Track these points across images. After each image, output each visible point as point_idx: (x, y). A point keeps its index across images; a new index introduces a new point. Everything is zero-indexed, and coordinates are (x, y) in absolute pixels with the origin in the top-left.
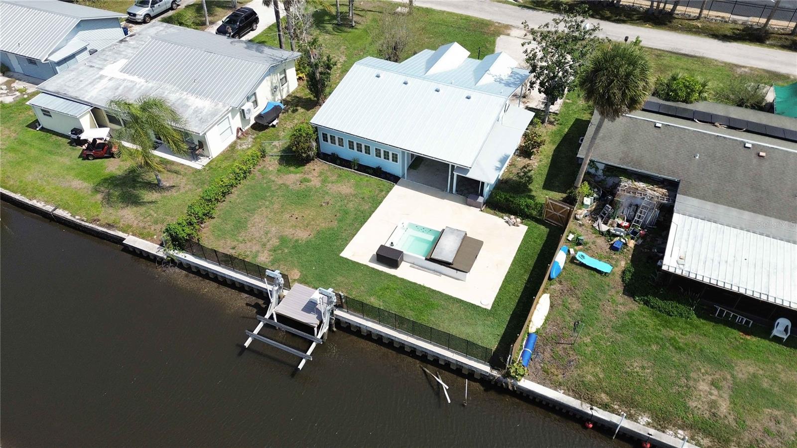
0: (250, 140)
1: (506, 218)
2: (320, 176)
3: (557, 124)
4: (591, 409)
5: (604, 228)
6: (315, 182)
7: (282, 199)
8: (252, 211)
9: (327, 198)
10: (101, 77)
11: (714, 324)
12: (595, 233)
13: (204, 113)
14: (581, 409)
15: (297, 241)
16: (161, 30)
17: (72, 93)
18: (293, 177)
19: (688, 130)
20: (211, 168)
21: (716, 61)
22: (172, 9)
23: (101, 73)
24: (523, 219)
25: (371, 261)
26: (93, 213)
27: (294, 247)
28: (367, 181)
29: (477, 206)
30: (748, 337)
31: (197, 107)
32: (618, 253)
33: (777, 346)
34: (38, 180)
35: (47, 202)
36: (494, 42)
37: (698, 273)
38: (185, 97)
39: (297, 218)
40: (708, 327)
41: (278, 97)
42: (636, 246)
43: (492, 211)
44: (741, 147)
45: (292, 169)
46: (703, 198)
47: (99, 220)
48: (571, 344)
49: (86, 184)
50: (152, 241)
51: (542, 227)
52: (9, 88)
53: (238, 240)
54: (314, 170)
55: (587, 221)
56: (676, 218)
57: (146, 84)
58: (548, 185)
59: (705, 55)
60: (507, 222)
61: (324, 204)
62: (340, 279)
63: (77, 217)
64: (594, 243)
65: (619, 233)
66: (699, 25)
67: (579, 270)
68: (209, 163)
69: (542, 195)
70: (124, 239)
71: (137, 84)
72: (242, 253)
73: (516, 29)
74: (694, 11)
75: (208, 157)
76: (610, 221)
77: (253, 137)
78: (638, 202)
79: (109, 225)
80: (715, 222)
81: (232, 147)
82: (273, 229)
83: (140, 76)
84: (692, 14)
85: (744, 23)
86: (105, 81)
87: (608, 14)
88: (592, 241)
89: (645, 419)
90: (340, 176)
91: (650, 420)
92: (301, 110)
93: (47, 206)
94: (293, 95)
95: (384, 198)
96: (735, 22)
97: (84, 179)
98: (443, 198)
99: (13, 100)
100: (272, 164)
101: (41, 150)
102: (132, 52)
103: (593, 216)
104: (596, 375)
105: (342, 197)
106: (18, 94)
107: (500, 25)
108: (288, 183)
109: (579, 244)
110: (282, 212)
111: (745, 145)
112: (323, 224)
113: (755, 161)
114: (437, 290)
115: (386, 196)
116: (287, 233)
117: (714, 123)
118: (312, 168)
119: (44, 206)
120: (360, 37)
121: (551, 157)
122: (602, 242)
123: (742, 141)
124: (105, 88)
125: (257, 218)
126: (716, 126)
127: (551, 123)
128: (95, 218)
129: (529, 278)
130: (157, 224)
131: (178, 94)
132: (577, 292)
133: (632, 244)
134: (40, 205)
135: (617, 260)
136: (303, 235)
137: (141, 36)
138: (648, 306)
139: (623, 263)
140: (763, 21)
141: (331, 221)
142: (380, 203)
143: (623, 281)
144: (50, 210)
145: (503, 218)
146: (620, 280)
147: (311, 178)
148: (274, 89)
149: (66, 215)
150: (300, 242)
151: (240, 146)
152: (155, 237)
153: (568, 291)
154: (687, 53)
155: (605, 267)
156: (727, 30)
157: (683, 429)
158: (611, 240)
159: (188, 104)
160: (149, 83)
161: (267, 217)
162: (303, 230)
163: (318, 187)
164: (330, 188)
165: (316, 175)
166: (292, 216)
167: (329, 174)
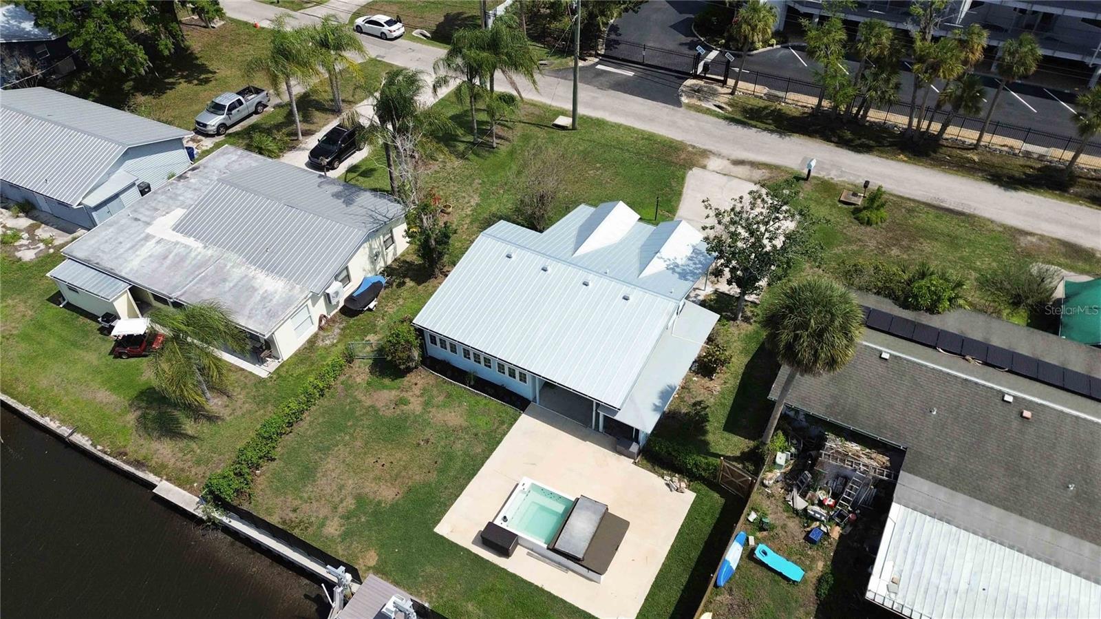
0: (337, 331)
1: (668, 478)
2: (422, 395)
3: (755, 321)
5: (800, 504)
6: (415, 406)
7: (367, 431)
8: (325, 450)
9: (428, 432)
10: (148, 237)
12: (787, 511)
13: (275, 301)
15: (379, 503)
16: (233, 161)
17: (107, 263)
18: (385, 396)
19: (926, 366)
20: (279, 376)
21: (992, 222)
22: (256, 112)
23: (149, 230)
24: (691, 481)
25: (474, 542)
26: (120, 442)
27: (375, 514)
28: (486, 404)
29: (630, 456)
31: (266, 291)
32: (815, 547)
34: (55, 387)
35: (63, 422)
36: (683, 179)
37: (914, 609)
38: (252, 275)
39: (383, 465)
41: (381, 265)
42: (841, 536)
43: (649, 465)
44: (998, 401)
45: (387, 381)
46: (936, 480)
47: (126, 454)
49: (114, 398)
50: (191, 490)
51: (716, 495)
52: (32, 237)
53: (301, 498)
54: (416, 384)
55: (779, 490)
56: (896, 510)
57: (204, 251)
58: (732, 426)
59: (977, 212)
60: (667, 485)
61: (422, 443)
62: (429, 569)
63: (99, 447)
64: (784, 527)
65: (819, 516)
66: (976, 158)
67: (758, 572)
68: (277, 369)
69: (721, 441)
70: (155, 486)
71: (193, 250)
72: (305, 519)
73: (715, 158)
74: (970, 136)
75: (278, 359)
76: (809, 494)
77: (341, 326)
78: (848, 473)
79: (138, 462)
80: (949, 522)
81: (312, 342)
82: (350, 482)
83: (197, 238)
84: (966, 140)
85: (1041, 158)
86: (152, 243)
87: (848, 135)
88: (782, 524)
90: (449, 396)
92: (410, 283)
93: (63, 428)
94: (402, 259)
95: (505, 434)
96: (1028, 154)
97: (112, 389)
98: (584, 438)
99: (34, 257)
100: (361, 372)
101: (63, 340)
102: (192, 196)
103: (788, 481)
105: (450, 432)
106: (42, 246)
107: (694, 150)
108: (379, 405)
109: (762, 529)
110: (365, 454)
111: (1003, 397)
112: (417, 477)
113: (1015, 424)
114: (560, 596)
115: (508, 432)
116: (367, 490)
117: (964, 356)
118: (414, 381)
119: (59, 427)
120: (502, 166)
121: (740, 377)
122: (794, 525)
123: (1000, 391)
124: (150, 256)
125: (330, 463)
126: (967, 360)
127: (746, 319)
128: (122, 450)
129: (688, 582)
130: (199, 465)
131: (243, 268)
132: (753, 609)
133: (836, 532)
134: (53, 425)
135: (813, 559)
136: (388, 494)
137: (206, 170)
139: (820, 565)
140: (1068, 155)
141: (429, 472)
142: (498, 443)
143: (817, 594)
144: (66, 435)
145: (663, 478)
146: (813, 592)
147: (410, 398)
148: (374, 258)
149: (87, 443)
150: (383, 505)
151: (323, 340)
152: (195, 485)
153: (739, 606)
154: (951, 207)
155: (794, 572)
156: (1015, 167)
158: (808, 526)
159: (255, 285)
160: (208, 249)
161: (344, 461)
162: (389, 484)
163: (418, 413)
164: (434, 416)
165: (418, 392)
166: (377, 461)
167: (435, 392)
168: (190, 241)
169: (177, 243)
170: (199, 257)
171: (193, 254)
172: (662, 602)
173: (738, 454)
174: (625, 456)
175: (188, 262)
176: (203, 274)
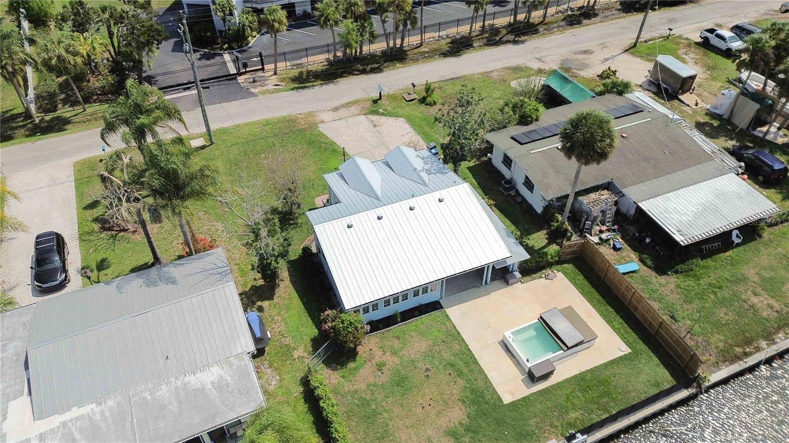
1: (544, 276)
2: (384, 353)
4: (746, 363)
5: (595, 239)
6: (391, 361)
7: (390, 400)
9: (422, 366)
11: (710, 258)
14: (743, 368)
15: (461, 424)
18: (365, 372)
24: (550, 268)
25: (529, 388)
27: (468, 430)
28: (423, 323)
30: (727, 254)
32: (622, 251)
33: (741, 248)
38: (179, 383)
39: (430, 405)
40: (709, 262)
42: (623, 238)
45: (351, 365)
46: (635, 183)
48: (689, 332)
51: (566, 265)
54: (371, 350)
56: (643, 205)
57: (103, 407)
60: (547, 279)
61: (427, 373)
62: (532, 422)
65: (609, 237)
71: (91, 415)
73: (321, 114)
74: (416, 39)
76: (593, 232)
77: (266, 366)
80: (659, 195)
82: (429, 432)
83: (78, 405)
84: (413, 43)
89: (763, 344)
90: (398, 338)
91: (766, 342)
92: (265, 304)
95: (455, 327)
100: (328, 376)
103: (579, 234)
104: (721, 341)
105: (430, 354)
107: (304, 116)
108: (371, 380)
110: (410, 411)
112: (455, 390)
114: (592, 367)
115: (454, 324)
116: (444, 425)
118: (367, 350)
122: (604, 250)
129: (613, 307)
131: (164, 387)
133: (620, 238)
135: (629, 256)
136: (457, 414)
138: (678, 273)
139: (633, 255)
141: (456, 382)
142: (459, 333)
143: (648, 267)
145: (542, 277)
146: (646, 268)
147: (382, 359)
150: (464, 422)
151: (271, 384)
154: (451, 77)
155: (632, 266)
156: (445, 46)
157: (778, 333)
158: (610, 245)
159: (194, 388)
160: (105, 403)
161: (407, 427)
162: (449, 410)
163: (399, 362)
164: (410, 355)
165: (380, 353)
166: (423, 407)
167: (388, 343)
168: (75, 412)
169: (64, 424)
170: (108, 414)
171: (98, 417)
172: (620, 326)
173: (547, 241)
174: (514, 284)
175: (103, 425)
176: (135, 421)
